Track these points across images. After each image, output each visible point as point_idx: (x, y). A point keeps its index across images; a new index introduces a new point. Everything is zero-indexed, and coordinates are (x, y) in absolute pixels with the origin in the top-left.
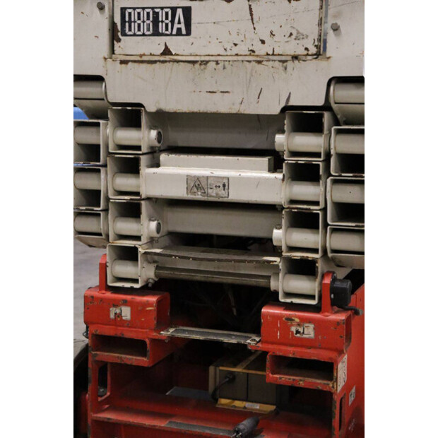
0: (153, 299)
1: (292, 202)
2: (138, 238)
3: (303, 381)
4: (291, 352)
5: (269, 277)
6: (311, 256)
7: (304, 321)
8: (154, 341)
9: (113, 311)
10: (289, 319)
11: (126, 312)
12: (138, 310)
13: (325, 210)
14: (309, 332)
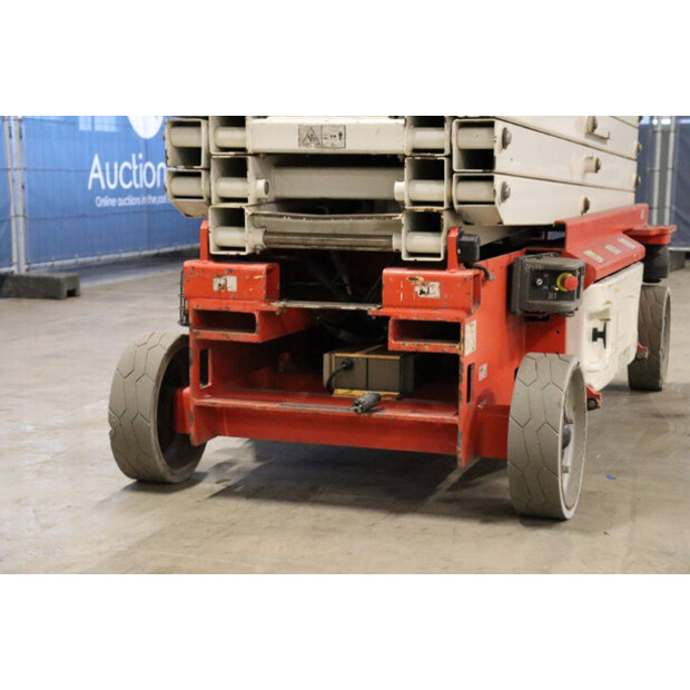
0: (262, 267)
1: (416, 151)
2: (245, 200)
3: (428, 347)
4: (415, 315)
5: (391, 237)
6: (435, 209)
7: (428, 279)
8: (263, 313)
9: (217, 282)
10: (413, 279)
11: (232, 283)
12: (244, 281)
13: (450, 157)
14: (434, 291)
